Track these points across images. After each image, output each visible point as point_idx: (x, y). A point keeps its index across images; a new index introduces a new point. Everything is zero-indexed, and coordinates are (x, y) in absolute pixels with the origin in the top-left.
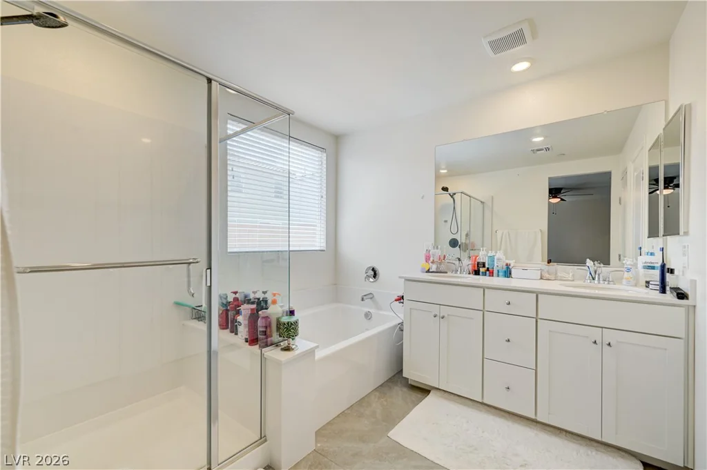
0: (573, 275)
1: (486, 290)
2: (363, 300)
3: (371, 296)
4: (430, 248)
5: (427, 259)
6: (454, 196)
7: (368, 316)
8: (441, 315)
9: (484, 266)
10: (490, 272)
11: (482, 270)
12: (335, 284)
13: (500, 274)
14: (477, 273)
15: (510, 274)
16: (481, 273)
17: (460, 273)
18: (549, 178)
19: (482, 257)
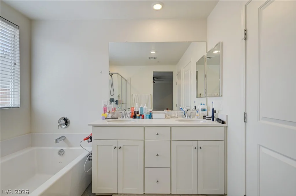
0: (178, 115)
1: (145, 128)
2: (57, 142)
3: (63, 138)
4: (106, 104)
5: (105, 111)
6: (112, 76)
7: (61, 153)
8: (119, 147)
9: (138, 113)
10: (142, 116)
11: (137, 115)
12: (30, 133)
13: (147, 117)
14: (135, 117)
15: (152, 117)
16: (137, 117)
17: (125, 118)
18: (153, 72)
19: (137, 108)
